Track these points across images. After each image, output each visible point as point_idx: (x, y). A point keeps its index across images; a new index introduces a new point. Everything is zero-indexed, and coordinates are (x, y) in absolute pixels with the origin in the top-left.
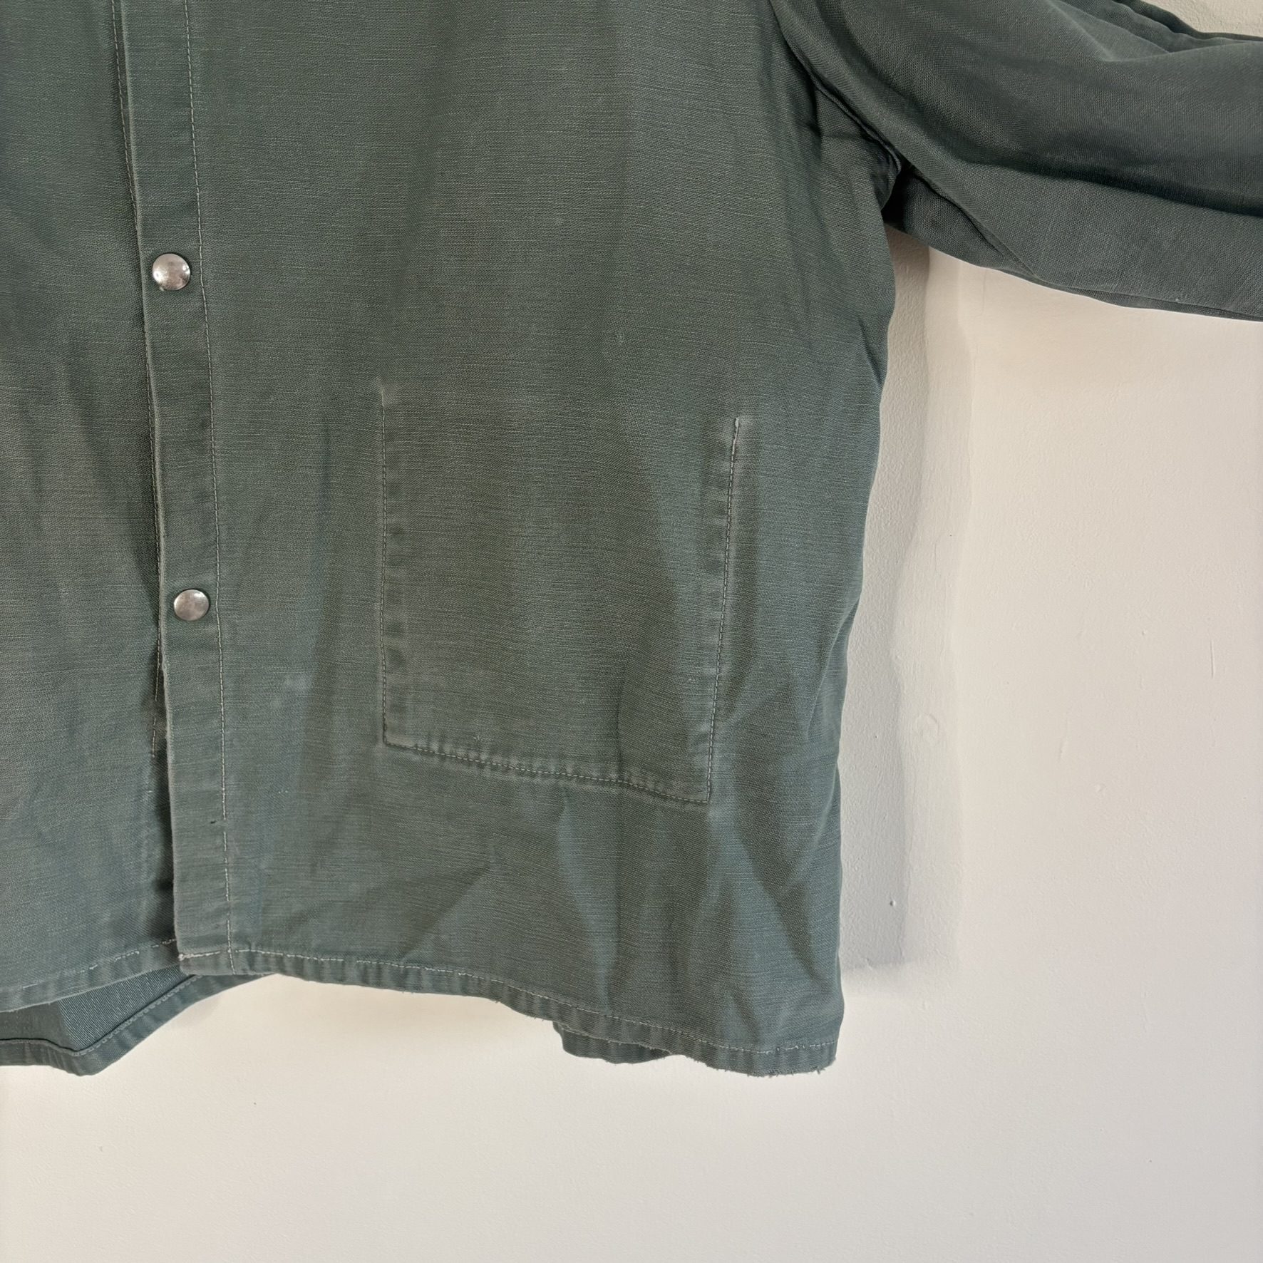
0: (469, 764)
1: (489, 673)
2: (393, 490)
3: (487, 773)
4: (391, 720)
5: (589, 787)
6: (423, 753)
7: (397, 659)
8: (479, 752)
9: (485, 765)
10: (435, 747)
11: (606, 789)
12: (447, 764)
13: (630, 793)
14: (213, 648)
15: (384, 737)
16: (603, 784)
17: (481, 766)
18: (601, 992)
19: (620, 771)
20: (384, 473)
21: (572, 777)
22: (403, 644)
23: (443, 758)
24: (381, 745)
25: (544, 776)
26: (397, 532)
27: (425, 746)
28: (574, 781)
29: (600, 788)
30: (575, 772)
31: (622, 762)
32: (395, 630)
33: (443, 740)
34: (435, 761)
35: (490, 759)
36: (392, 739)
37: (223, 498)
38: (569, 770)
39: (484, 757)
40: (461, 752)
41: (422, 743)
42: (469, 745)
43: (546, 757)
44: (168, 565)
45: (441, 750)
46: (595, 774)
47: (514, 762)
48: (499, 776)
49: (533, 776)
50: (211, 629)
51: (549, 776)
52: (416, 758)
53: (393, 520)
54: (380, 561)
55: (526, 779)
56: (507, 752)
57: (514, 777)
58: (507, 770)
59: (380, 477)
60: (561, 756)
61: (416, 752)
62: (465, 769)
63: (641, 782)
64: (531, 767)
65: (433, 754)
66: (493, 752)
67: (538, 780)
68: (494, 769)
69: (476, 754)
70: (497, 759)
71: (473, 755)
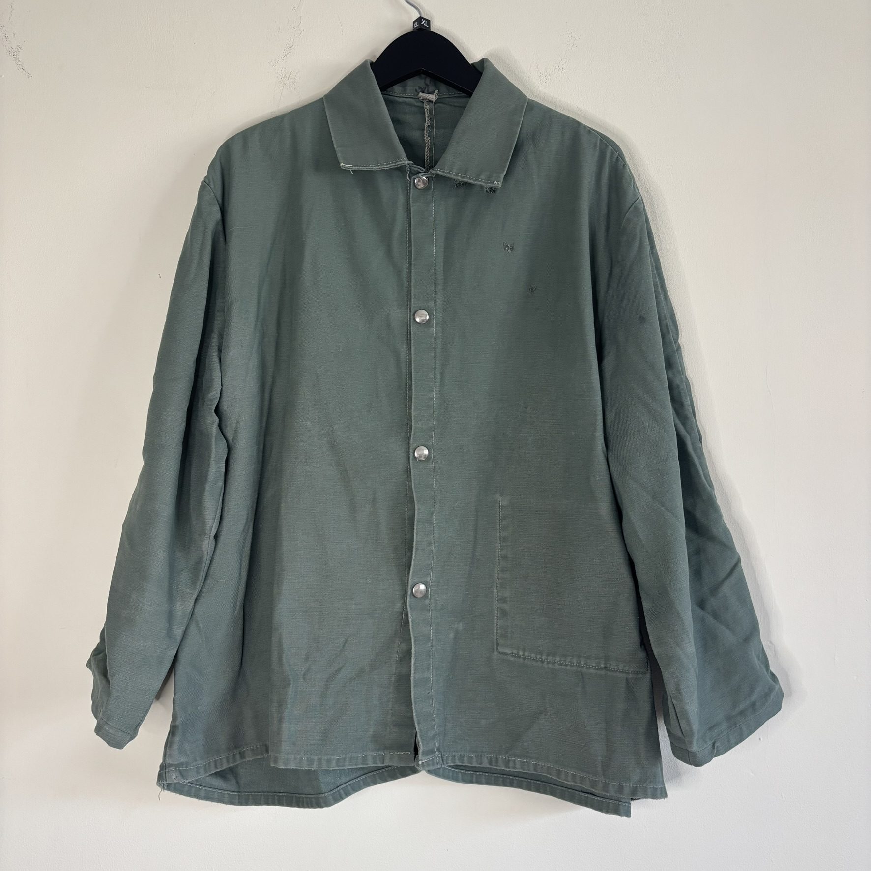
0: (537, 661)
1: (547, 619)
2: (504, 540)
3: (545, 664)
4: (501, 642)
5: (592, 671)
6: (515, 656)
7: (504, 613)
8: (542, 655)
9: (544, 661)
10: (521, 653)
11: (599, 672)
12: (526, 661)
13: (609, 673)
14: (428, 610)
15: (497, 649)
16: (598, 669)
17: (542, 662)
18: (599, 769)
19: (605, 664)
20: (500, 532)
21: (584, 666)
22: (506, 607)
23: (525, 659)
24: (496, 653)
25: (571, 665)
26: (505, 558)
27: (516, 653)
28: (584, 668)
29: (597, 671)
30: (585, 664)
31: (607, 659)
32: (503, 600)
33: (524, 650)
34: (521, 660)
35: (547, 659)
36: (501, 650)
37: (436, 544)
38: (583, 663)
39: (544, 657)
40: (533, 655)
41: (515, 652)
42: (537, 652)
43: (572, 656)
44: (413, 572)
45: (523, 655)
46: (594, 665)
47: (558, 659)
48: (550, 666)
49: (566, 665)
50: (427, 602)
51: (573, 665)
52: (512, 659)
53: (503, 552)
54: (497, 569)
55: (563, 667)
56: (554, 655)
57: (558, 666)
58: (554, 663)
59: (498, 535)
60: (579, 657)
61: (512, 656)
62: (534, 663)
63: (616, 668)
64: (565, 661)
65: (520, 657)
66: (548, 655)
67: (568, 667)
68: (548, 663)
69: (540, 656)
70: (550, 658)
71: (538, 656)
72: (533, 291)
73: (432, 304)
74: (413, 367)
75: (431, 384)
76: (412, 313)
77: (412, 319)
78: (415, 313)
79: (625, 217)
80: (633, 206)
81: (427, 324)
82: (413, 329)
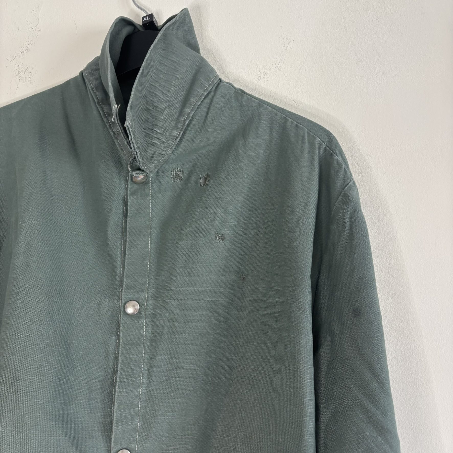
72: (243, 278)
73: (144, 295)
74: (120, 361)
75: (137, 380)
76: (123, 305)
77: (122, 309)
78: (125, 304)
79: (334, 205)
80: (342, 194)
81: (137, 316)
82: (123, 320)
